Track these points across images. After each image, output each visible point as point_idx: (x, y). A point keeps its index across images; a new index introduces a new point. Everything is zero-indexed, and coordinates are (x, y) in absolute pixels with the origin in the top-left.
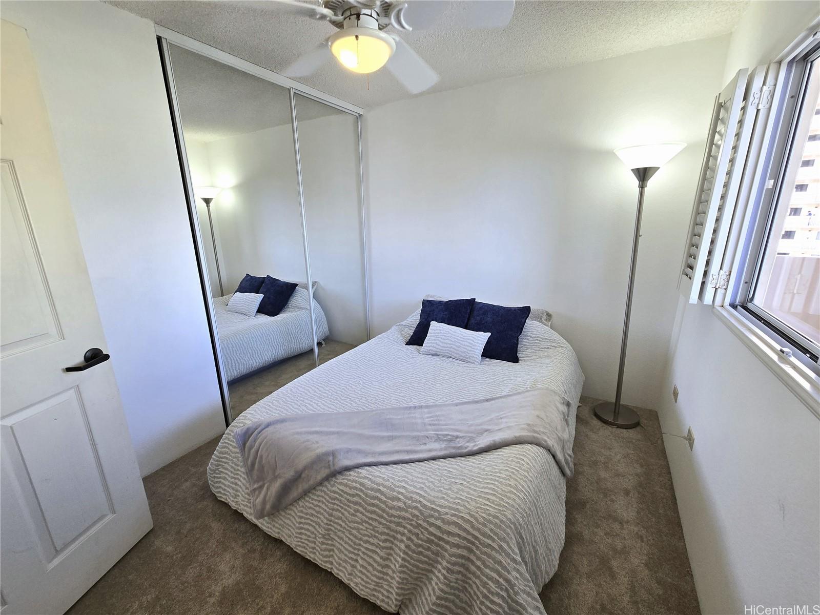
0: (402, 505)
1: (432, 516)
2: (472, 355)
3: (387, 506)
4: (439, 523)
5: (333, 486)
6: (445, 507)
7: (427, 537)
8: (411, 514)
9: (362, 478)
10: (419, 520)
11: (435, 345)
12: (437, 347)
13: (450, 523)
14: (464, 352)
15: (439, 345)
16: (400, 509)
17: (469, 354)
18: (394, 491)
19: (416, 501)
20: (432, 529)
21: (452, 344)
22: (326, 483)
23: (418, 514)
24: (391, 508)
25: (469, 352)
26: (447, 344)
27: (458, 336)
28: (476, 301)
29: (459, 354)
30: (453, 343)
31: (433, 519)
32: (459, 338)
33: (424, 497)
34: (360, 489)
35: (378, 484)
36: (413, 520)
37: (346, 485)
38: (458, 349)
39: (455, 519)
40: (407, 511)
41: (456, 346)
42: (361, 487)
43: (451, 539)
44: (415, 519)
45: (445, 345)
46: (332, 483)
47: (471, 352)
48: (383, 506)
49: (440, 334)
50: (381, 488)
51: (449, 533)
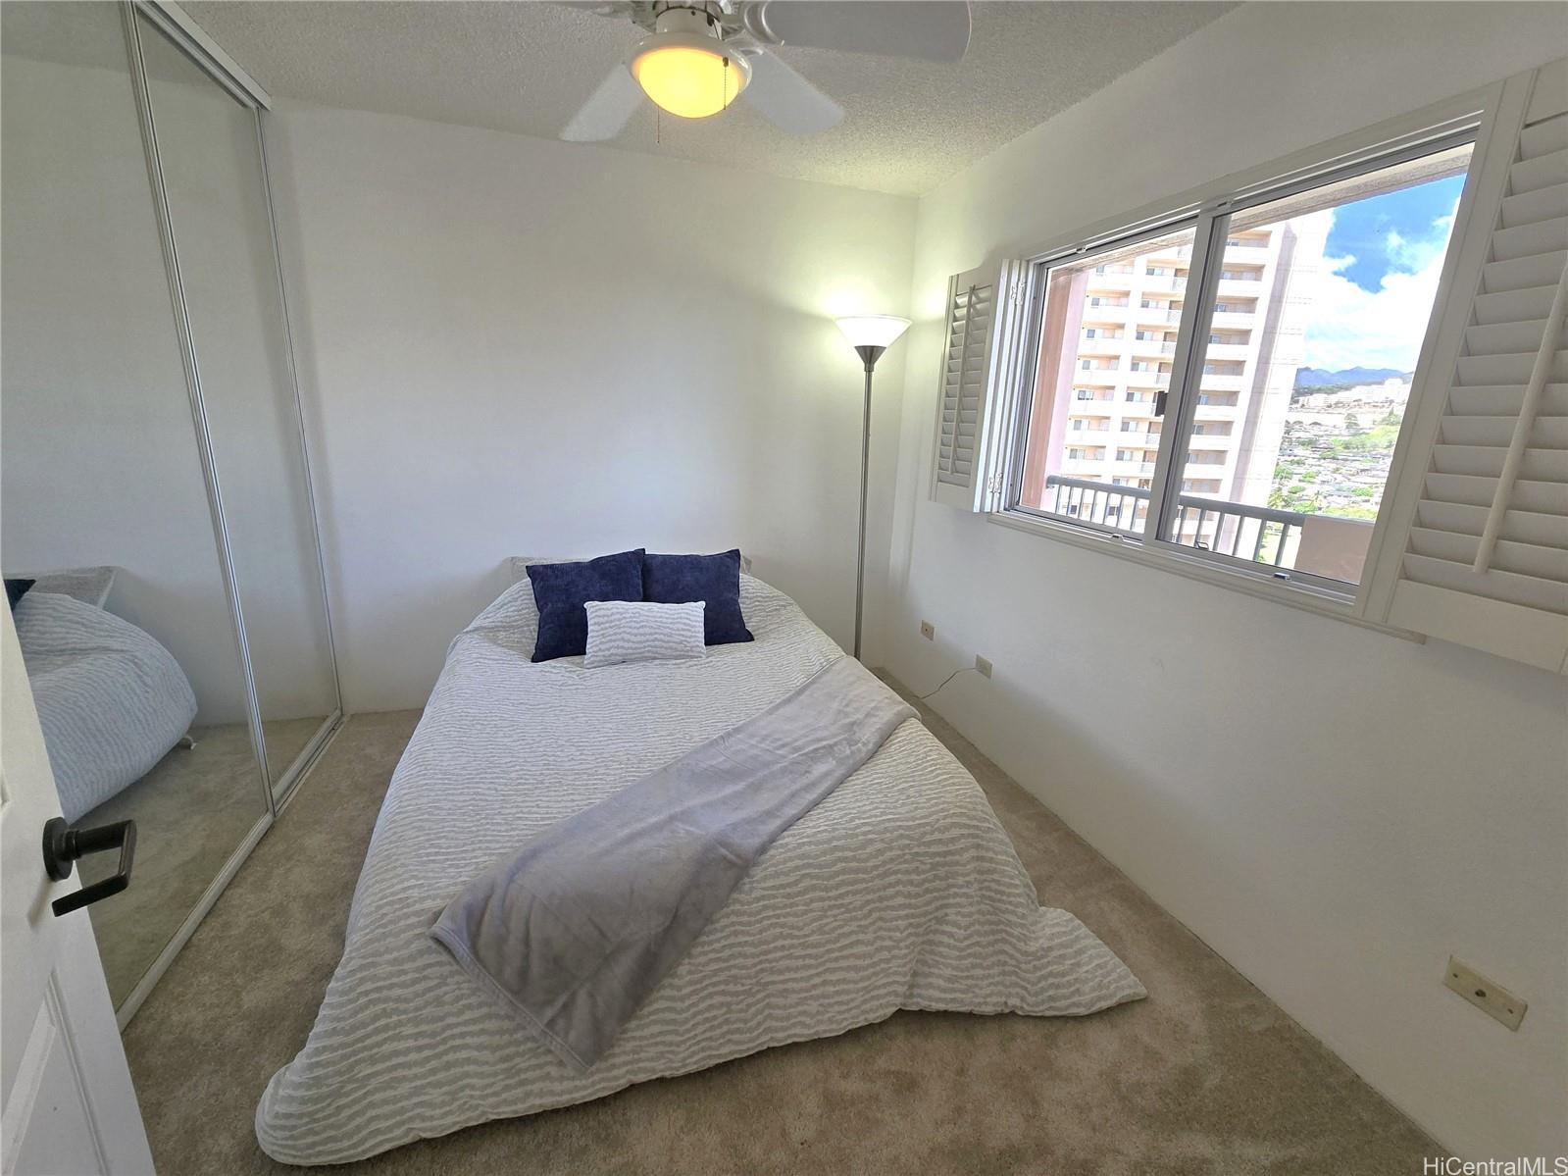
0: (879, 845)
1: (925, 833)
2: (694, 644)
3: (859, 861)
4: (937, 836)
5: (751, 890)
6: (930, 815)
7: (931, 863)
8: (900, 848)
9: (795, 848)
10: (913, 848)
11: (621, 644)
12: (626, 645)
13: (947, 829)
14: (681, 643)
15: (629, 641)
16: (880, 852)
17: (689, 642)
18: (857, 835)
19: (896, 829)
20: (933, 849)
21: (656, 633)
22: (735, 895)
23: (908, 842)
24: (866, 860)
25: (688, 639)
26: (644, 635)
27: (661, 617)
28: (647, 553)
29: (671, 648)
30: (657, 631)
31: (928, 836)
32: (664, 620)
33: (898, 820)
34: (804, 865)
35: (829, 841)
36: (904, 855)
37: (777, 875)
38: (669, 638)
39: (949, 820)
40: (891, 849)
41: (664, 635)
42: (806, 861)
43: (958, 846)
44: (907, 851)
45: (643, 638)
46: (747, 887)
47: (693, 640)
48: (854, 864)
49: (623, 621)
50: (835, 843)
51: (953, 840)
